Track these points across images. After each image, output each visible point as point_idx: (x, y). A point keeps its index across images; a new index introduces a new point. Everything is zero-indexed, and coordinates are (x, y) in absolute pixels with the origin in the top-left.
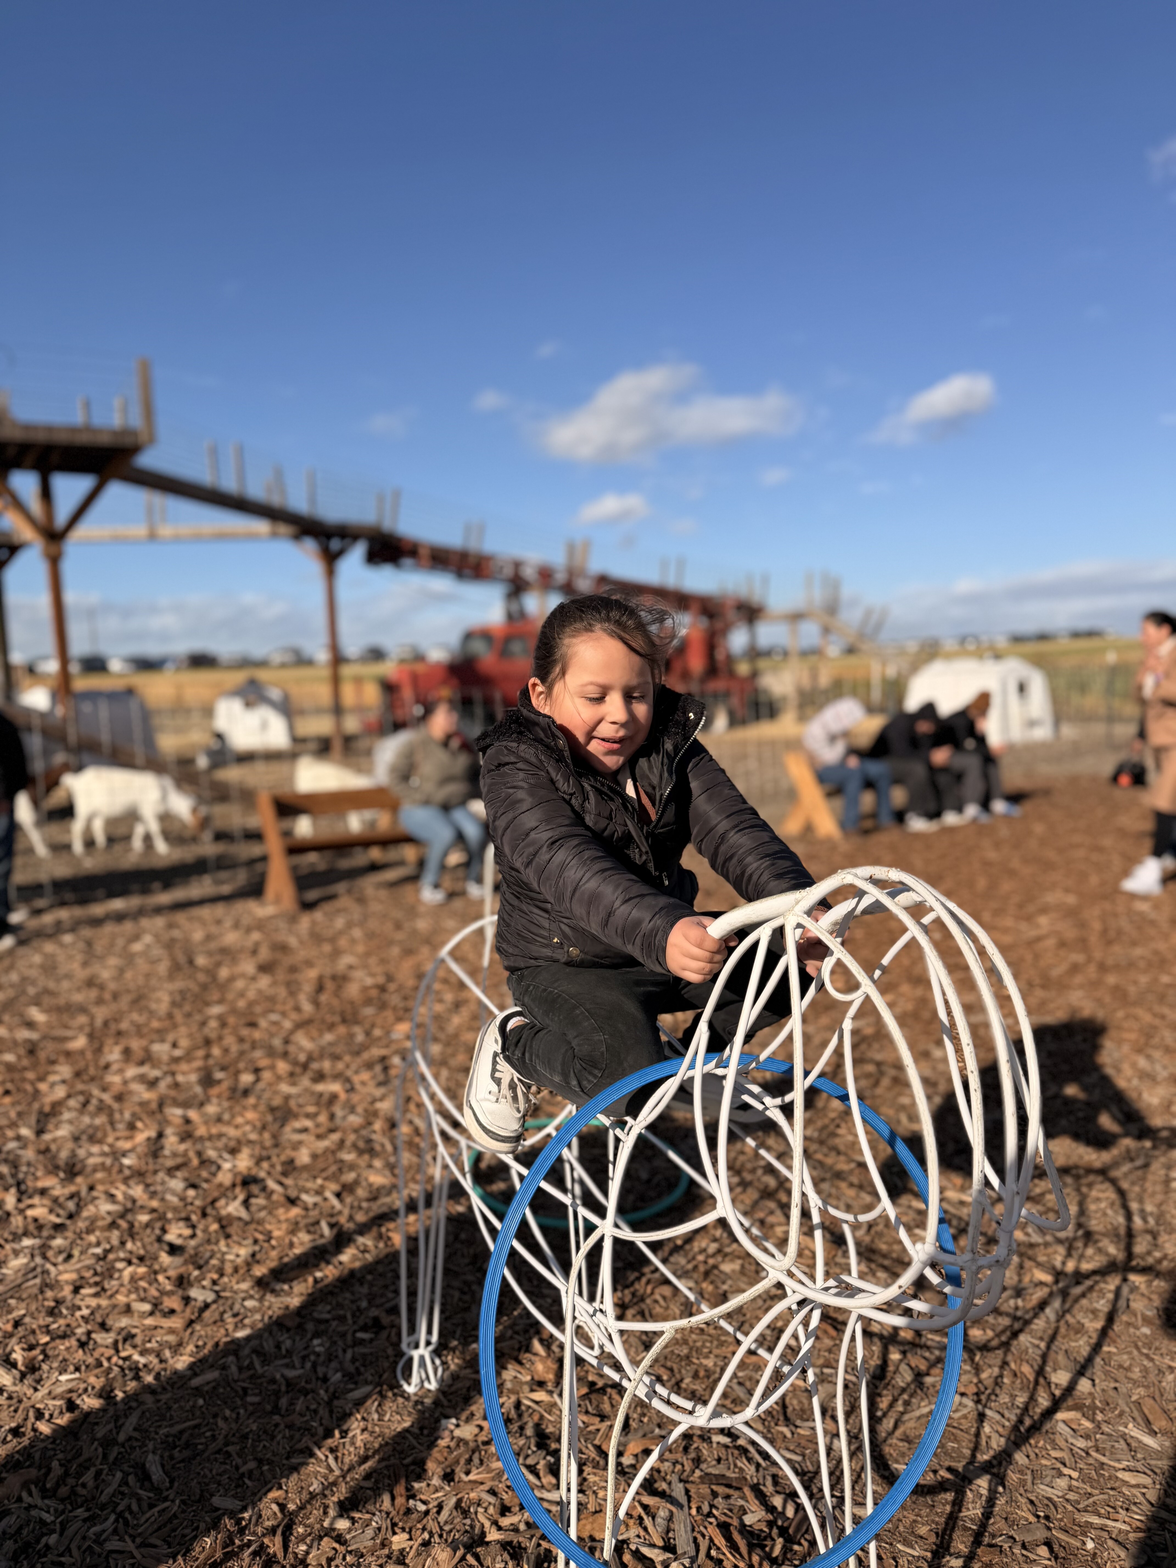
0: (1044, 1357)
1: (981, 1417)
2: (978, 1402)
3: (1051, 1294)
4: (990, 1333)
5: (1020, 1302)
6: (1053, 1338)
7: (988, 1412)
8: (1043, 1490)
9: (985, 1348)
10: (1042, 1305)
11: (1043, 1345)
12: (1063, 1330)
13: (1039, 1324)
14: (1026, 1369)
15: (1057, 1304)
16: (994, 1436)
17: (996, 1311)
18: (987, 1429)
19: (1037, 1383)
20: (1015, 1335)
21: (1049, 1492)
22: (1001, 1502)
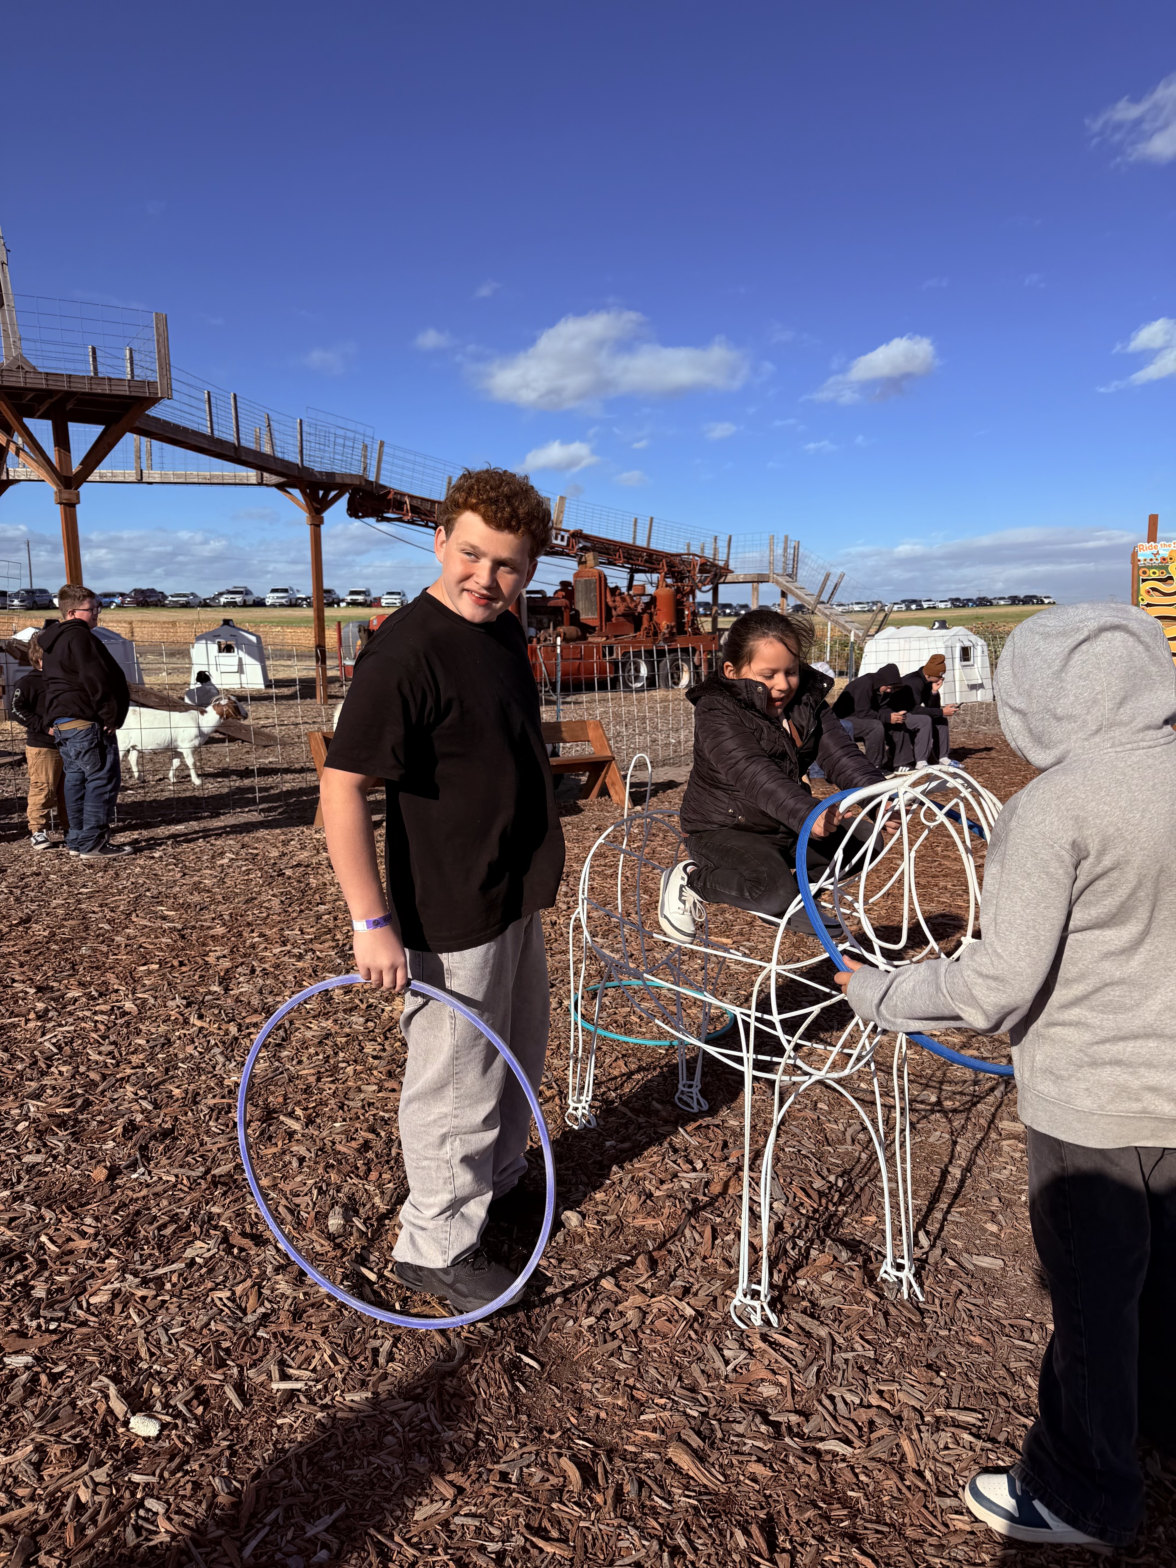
0: (994, 1116)
1: (955, 1143)
2: (952, 1135)
3: (998, 1084)
4: (957, 1104)
5: (977, 1088)
6: (999, 1106)
7: (959, 1140)
8: (994, 1175)
9: (955, 1111)
10: (992, 1089)
11: (993, 1109)
12: (1006, 1102)
13: (990, 1099)
14: (982, 1121)
15: (1002, 1088)
16: (963, 1152)
17: (961, 1093)
18: (958, 1148)
19: (989, 1127)
20: (974, 1104)
21: (999, 1176)
22: (969, 1181)
